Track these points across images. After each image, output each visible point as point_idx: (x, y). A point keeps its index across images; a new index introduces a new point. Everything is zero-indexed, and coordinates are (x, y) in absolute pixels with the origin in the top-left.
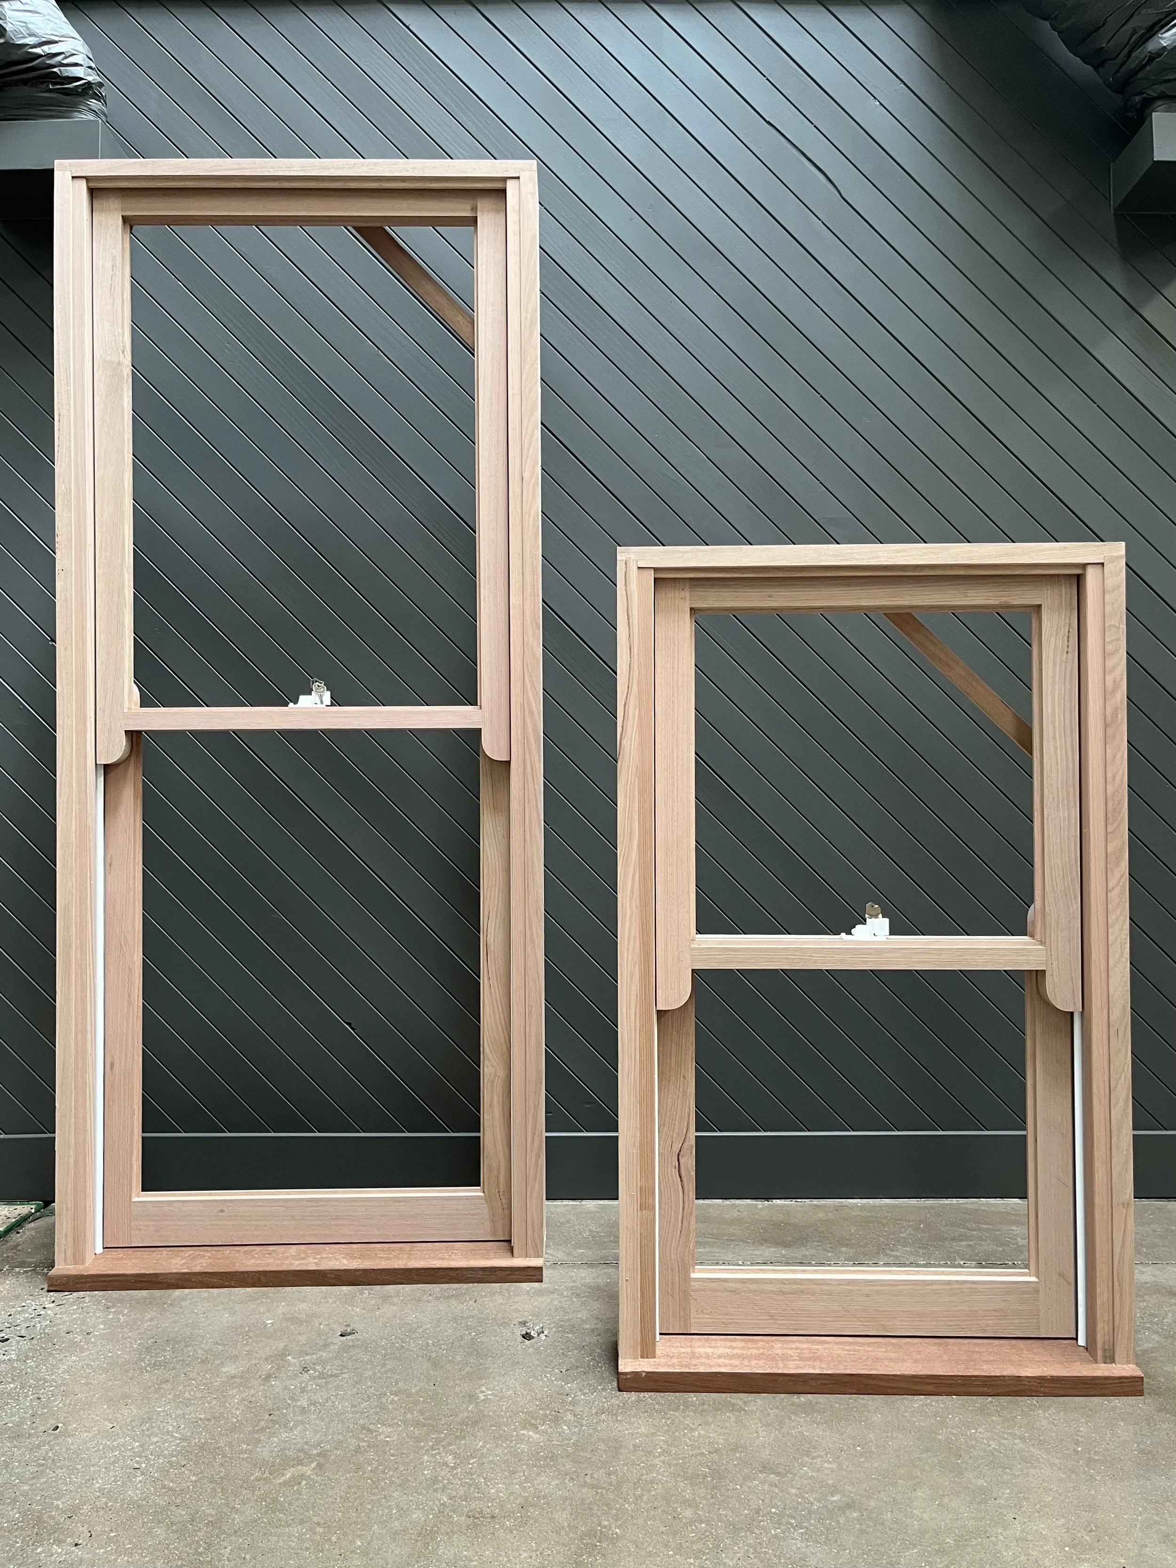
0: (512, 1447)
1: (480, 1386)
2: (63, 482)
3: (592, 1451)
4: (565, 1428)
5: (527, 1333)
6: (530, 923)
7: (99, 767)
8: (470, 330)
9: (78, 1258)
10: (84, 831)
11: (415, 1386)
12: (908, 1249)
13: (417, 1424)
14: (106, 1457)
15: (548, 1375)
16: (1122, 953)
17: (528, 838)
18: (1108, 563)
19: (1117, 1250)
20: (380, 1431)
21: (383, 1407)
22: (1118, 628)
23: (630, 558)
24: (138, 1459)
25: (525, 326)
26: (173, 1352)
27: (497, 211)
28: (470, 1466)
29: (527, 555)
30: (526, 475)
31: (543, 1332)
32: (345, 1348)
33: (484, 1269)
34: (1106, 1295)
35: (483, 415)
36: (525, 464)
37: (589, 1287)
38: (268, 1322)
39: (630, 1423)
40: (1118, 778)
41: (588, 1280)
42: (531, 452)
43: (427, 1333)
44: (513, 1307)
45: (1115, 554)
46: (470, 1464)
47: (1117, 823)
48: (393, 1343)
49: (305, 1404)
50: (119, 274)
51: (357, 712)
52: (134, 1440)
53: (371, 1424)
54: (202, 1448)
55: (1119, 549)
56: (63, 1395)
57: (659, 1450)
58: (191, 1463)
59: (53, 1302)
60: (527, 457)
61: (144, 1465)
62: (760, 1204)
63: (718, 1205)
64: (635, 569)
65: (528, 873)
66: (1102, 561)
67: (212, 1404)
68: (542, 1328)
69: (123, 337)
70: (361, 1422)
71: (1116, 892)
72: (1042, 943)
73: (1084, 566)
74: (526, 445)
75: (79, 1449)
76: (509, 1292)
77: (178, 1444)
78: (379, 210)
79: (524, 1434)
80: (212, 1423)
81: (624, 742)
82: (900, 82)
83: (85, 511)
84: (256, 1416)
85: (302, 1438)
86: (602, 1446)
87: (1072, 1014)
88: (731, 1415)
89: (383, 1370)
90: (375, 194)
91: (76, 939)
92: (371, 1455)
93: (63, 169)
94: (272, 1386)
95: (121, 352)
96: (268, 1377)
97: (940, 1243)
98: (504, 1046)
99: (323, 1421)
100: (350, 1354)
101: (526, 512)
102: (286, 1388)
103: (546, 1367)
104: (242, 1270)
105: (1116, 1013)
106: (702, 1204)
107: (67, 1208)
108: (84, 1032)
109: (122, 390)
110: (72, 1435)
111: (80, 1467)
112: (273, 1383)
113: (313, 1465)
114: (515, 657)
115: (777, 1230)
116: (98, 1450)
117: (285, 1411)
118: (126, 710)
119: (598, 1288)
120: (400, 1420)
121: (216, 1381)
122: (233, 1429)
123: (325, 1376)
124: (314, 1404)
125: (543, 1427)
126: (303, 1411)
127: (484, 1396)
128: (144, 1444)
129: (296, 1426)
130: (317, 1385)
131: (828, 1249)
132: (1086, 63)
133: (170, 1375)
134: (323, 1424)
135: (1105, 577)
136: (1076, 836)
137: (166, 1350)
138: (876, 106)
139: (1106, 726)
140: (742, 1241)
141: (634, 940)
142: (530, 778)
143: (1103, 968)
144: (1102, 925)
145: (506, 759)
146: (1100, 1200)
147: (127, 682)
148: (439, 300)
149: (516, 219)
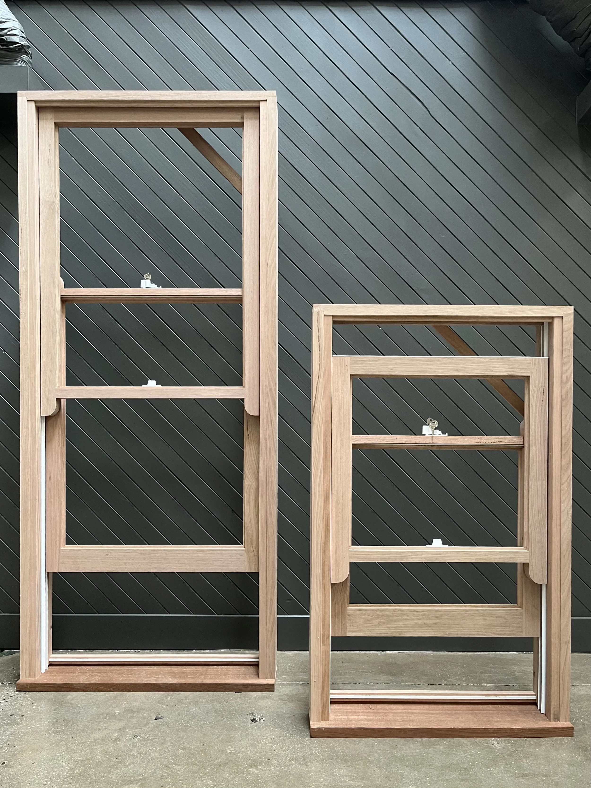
0: (244, 777)
1: (228, 746)
3: (287, 779)
4: (272, 767)
5: (254, 719)
6: (270, 502)
7: (42, 418)
9: (32, 675)
10: (35, 451)
11: (194, 745)
12: (457, 678)
13: (194, 764)
14: (30, 778)
15: (264, 741)
16: (568, 515)
17: (269, 457)
18: (565, 317)
20: (174, 768)
21: (176, 756)
22: (569, 350)
23: (320, 310)
24: (46, 779)
25: (270, 181)
26: (66, 726)
27: (255, 118)
28: (221, 786)
30: (269, 262)
31: (262, 719)
32: (158, 726)
33: (243, 685)
34: (556, 687)
35: (246, 230)
36: (269, 257)
37: (288, 695)
38: (116, 712)
39: (307, 766)
40: (567, 428)
41: (287, 692)
42: (272, 250)
43: (200, 718)
44: (247, 705)
45: (568, 312)
46: (221, 785)
47: (566, 450)
48: (182, 724)
49: (135, 753)
50: (53, 153)
52: (45, 770)
53: (170, 764)
54: (80, 774)
55: (570, 309)
56: (8, 747)
57: (322, 779)
58: (74, 782)
59: (4, 699)
60: (270, 252)
61: (49, 783)
62: (379, 653)
63: (358, 654)
64: (323, 316)
65: (268, 475)
66: (562, 316)
67: (86, 753)
68: (262, 716)
69: (55, 188)
70: (164, 763)
71: (566, 484)
72: (527, 549)
73: (553, 318)
74: (269, 247)
75: (16, 774)
76: (244, 697)
77: (67, 772)
78: (191, 119)
79: (250, 771)
80: (86, 762)
81: (316, 405)
82: (463, 51)
83: (35, 282)
84: (109, 759)
85: (133, 771)
86: (291, 777)
87: (541, 585)
88: (361, 762)
89: (177, 737)
91: (31, 508)
92: (169, 780)
93: (22, 96)
94: (117, 744)
95: (54, 196)
96: (116, 740)
97: (475, 675)
98: (256, 470)
99: (144, 762)
100: (159, 729)
101: (269, 282)
102: (125, 745)
103: (263, 736)
104: (117, 683)
105: (564, 546)
106: (349, 653)
108: (35, 557)
109: (55, 217)
110: (12, 767)
111: (15, 783)
112: (118, 743)
113: (138, 784)
114: (262, 360)
115: (388, 667)
116: (26, 775)
117: (124, 757)
118: (56, 388)
119: (292, 695)
120: (185, 763)
121: (89, 741)
122: (97, 765)
123: (146, 740)
124: (140, 754)
125: (261, 767)
126: (134, 757)
127: (230, 751)
128: (50, 772)
129: (130, 764)
130: (142, 744)
131: (415, 677)
132: (564, 40)
133: (64, 737)
134: (144, 764)
135: (563, 324)
137: (63, 725)
138: (450, 64)
139: (562, 400)
140: (369, 672)
141: (321, 508)
142: (270, 425)
143: (558, 523)
144: (558, 502)
145: (257, 414)
146: (554, 640)
147: (57, 372)
148: (225, 169)
149: (265, 123)
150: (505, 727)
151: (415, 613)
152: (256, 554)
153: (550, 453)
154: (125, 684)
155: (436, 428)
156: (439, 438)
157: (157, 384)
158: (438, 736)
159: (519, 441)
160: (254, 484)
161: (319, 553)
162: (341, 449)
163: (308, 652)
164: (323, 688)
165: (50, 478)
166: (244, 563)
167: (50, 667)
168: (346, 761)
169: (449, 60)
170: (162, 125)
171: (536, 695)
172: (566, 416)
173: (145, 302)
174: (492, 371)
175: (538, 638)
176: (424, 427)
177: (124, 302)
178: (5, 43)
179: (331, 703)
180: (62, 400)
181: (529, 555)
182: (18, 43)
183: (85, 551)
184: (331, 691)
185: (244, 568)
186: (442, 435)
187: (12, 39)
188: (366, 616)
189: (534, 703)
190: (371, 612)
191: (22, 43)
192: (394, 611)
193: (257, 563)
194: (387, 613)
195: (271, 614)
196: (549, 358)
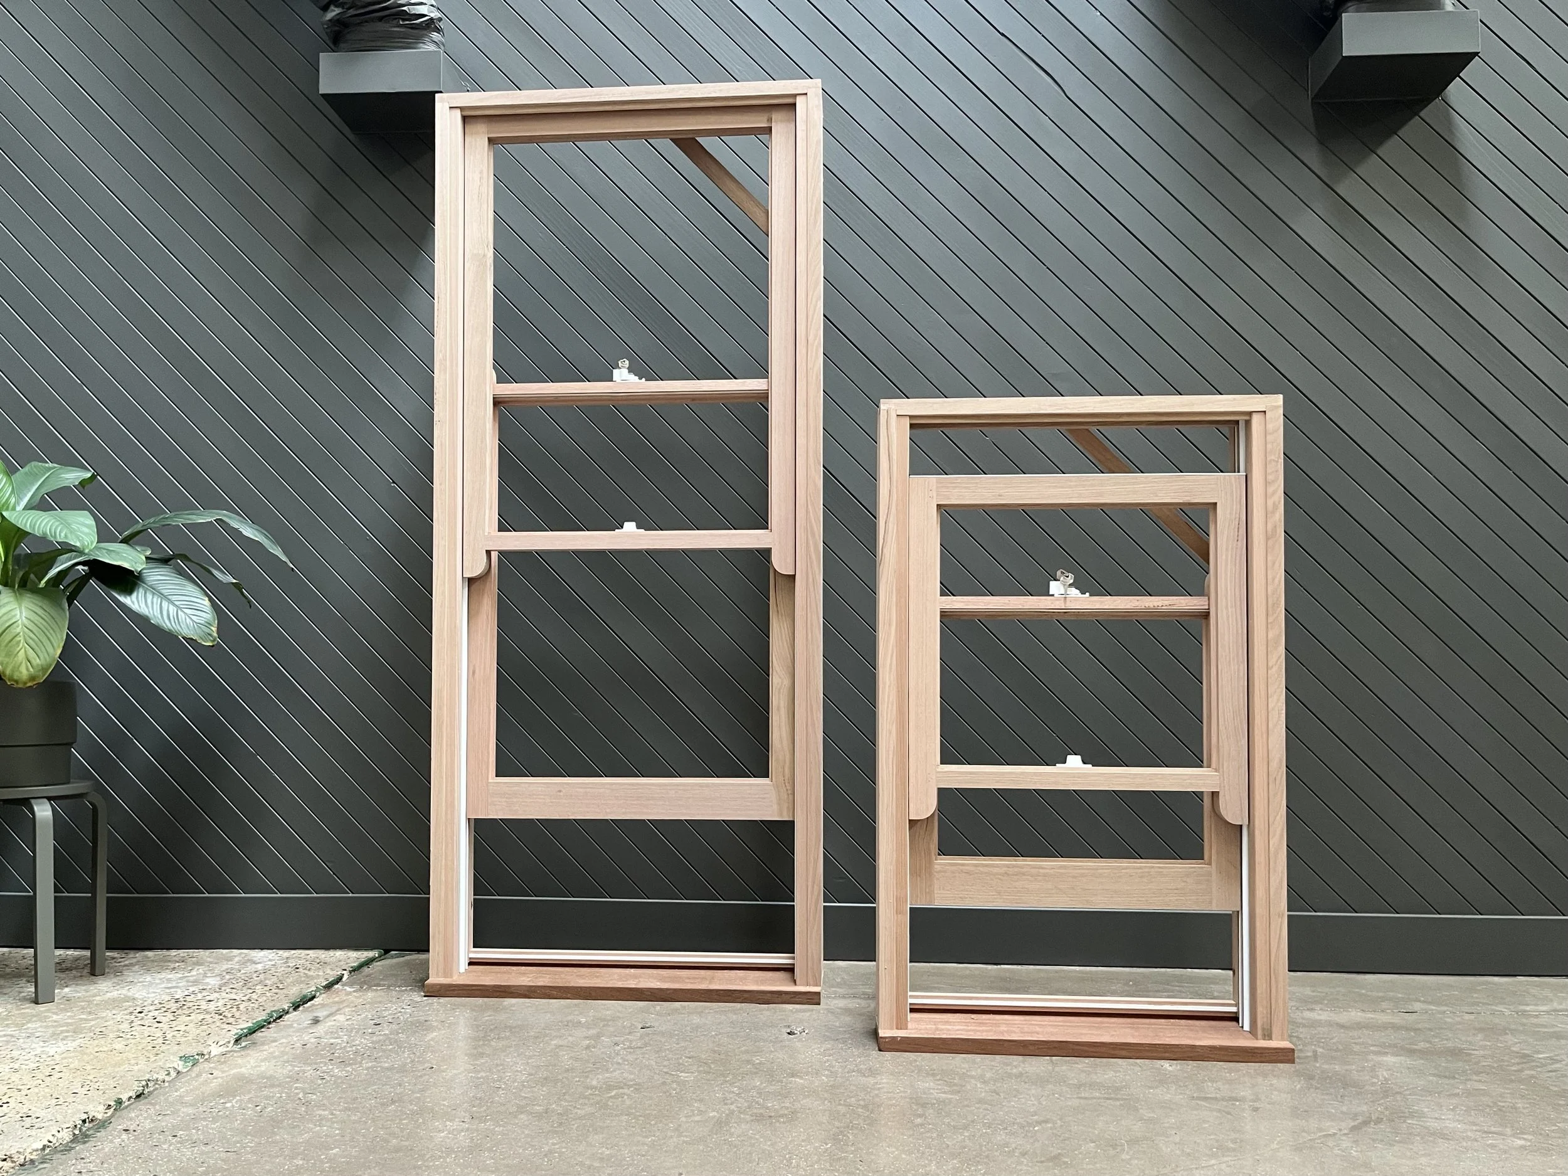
1: (756, 1056)
2: (441, 351)
4: (824, 1078)
5: (791, 1032)
6: (812, 708)
7: (464, 580)
8: (764, 219)
9: (447, 972)
10: (454, 630)
11: (705, 1054)
15: (810, 1052)
16: (1279, 717)
18: (1269, 411)
19: (1274, 951)
20: (680, 1075)
21: (681, 1064)
22: (1277, 462)
23: (890, 408)
25: (811, 215)
27: (788, 121)
29: (811, 401)
30: (811, 338)
31: (805, 1032)
32: (647, 1035)
34: (1264, 985)
37: (842, 1009)
38: (582, 1020)
39: (875, 1077)
40: (1276, 581)
42: (814, 320)
43: (710, 1029)
44: (780, 1018)
45: (1275, 404)
47: (1275, 615)
48: (686, 1033)
49: (620, 1060)
50: (485, 183)
51: (670, 535)
53: (672, 1071)
54: (545, 1079)
55: (1277, 400)
64: (895, 418)
66: (1264, 410)
67: (548, 1059)
68: (803, 1029)
70: (665, 1070)
71: (1275, 669)
72: (1216, 770)
73: (1250, 413)
74: (810, 314)
78: (691, 125)
79: (792, 1080)
80: (550, 1068)
81: (885, 551)
83: (457, 375)
84: (583, 1065)
85: (620, 1077)
87: (1241, 826)
88: (956, 1076)
89: (678, 1046)
90: (690, 112)
91: (447, 717)
92: (674, 1086)
93: (442, 101)
94: (592, 1051)
95: (485, 246)
96: (588, 1047)
98: (789, 660)
100: (650, 1038)
101: (810, 369)
102: (604, 1053)
103: (807, 1049)
105: (1274, 764)
107: (439, 932)
108: (453, 791)
109: (486, 276)
117: (605, 1063)
118: (485, 535)
119: (849, 1009)
120: (695, 1071)
121: (549, 1048)
122: (568, 1070)
123: (633, 1047)
124: (627, 1061)
125: (807, 1077)
126: (618, 1063)
127: (760, 1061)
129: (615, 1071)
130: (627, 1052)
134: (636, 1070)
135: (1267, 422)
136: (1244, 686)
138: (1097, 16)
139: (1267, 539)
141: (892, 705)
142: (812, 589)
143: (1264, 728)
144: (1263, 693)
145: (792, 573)
146: (1259, 911)
147: (487, 511)
148: (740, 195)
149: (804, 128)
150: (1183, 1043)
151: (1041, 871)
152: (790, 792)
153: (1250, 621)
154: (590, 987)
155: (1071, 585)
156: (1076, 599)
157: (638, 527)
158: (1076, 1055)
159: (1202, 603)
160: (787, 682)
161: (891, 772)
162: (923, 616)
163: (874, 963)
164: (898, 979)
165: (474, 673)
166: (772, 806)
167: (471, 967)
168: (933, 1075)
169: (1096, 9)
170: (646, 136)
171: (1237, 1005)
172: (1274, 564)
173: (610, 402)
174: (1157, 496)
175: (1238, 912)
176: (1053, 584)
177: (579, 404)
178: (407, 17)
179: (910, 1012)
180: (492, 553)
181: (1220, 778)
182: (425, 16)
183: (527, 785)
184: (910, 993)
185: (771, 813)
186: (1080, 595)
187: (417, 9)
188: (964, 874)
189: (1234, 1018)
190: (972, 868)
191: (432, 15)
192: (1008, 866)
193: (791, 807)
194: (996, 870)
195: (814, 883)
196: (1246, 476)
